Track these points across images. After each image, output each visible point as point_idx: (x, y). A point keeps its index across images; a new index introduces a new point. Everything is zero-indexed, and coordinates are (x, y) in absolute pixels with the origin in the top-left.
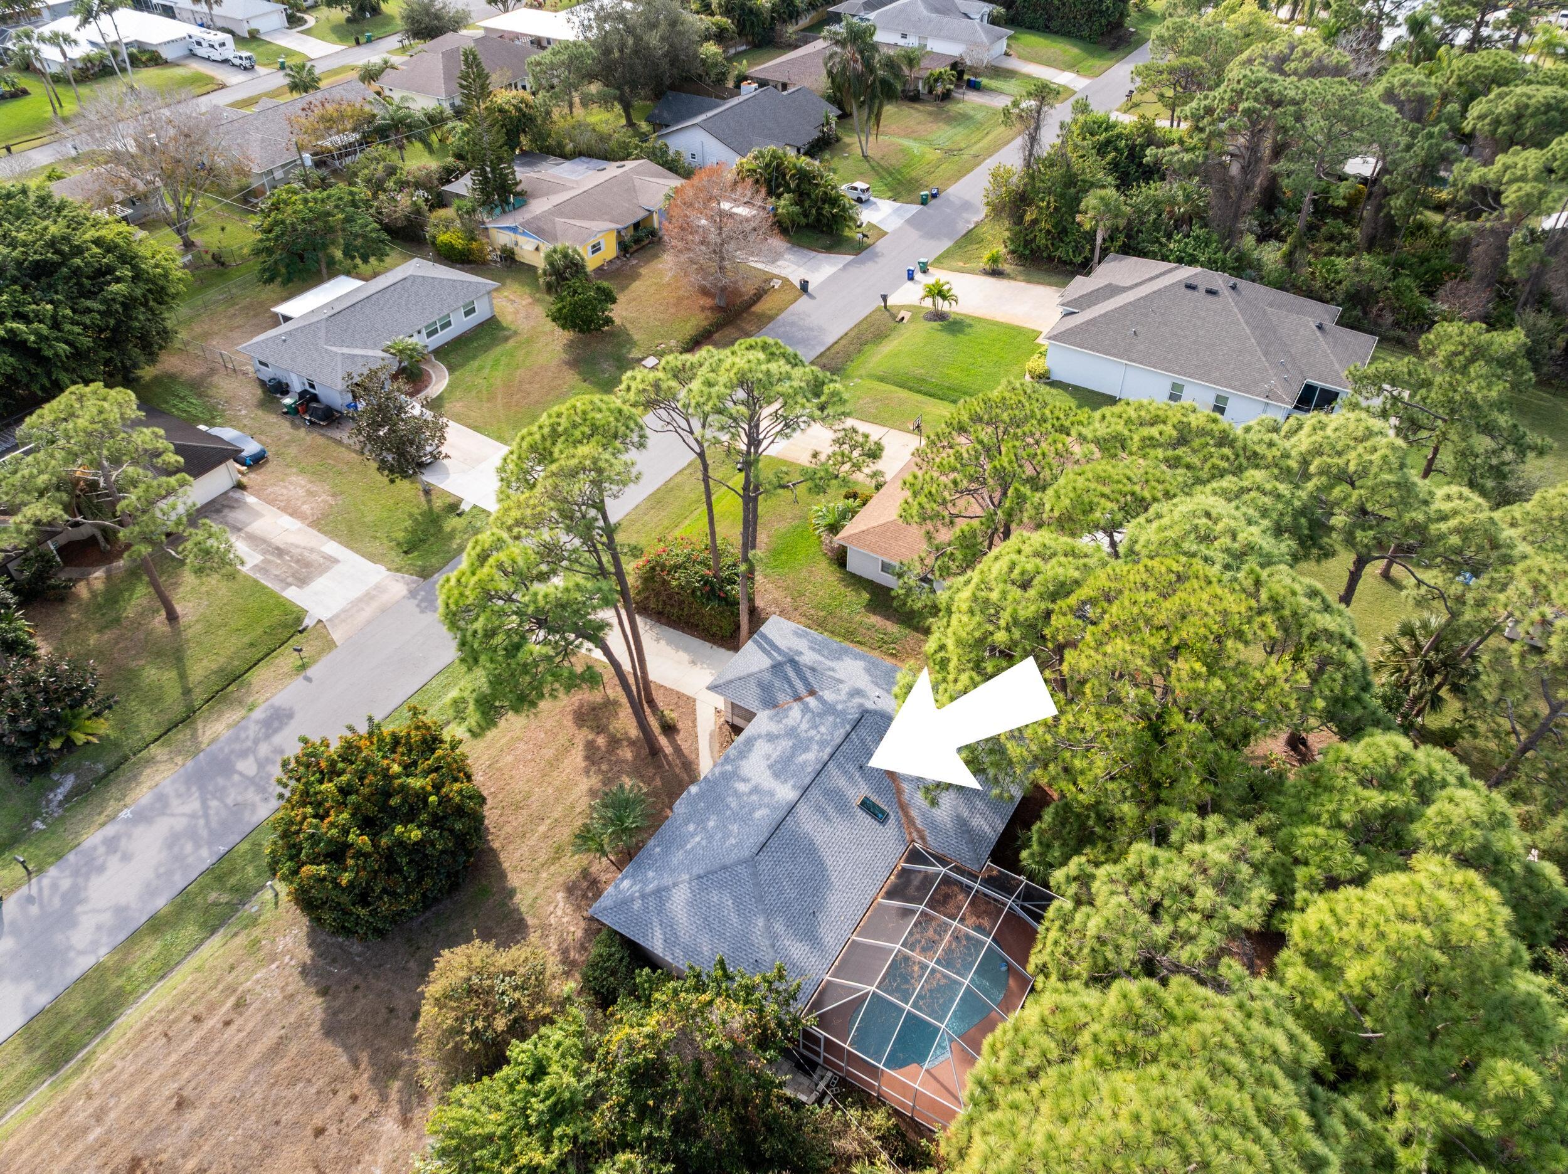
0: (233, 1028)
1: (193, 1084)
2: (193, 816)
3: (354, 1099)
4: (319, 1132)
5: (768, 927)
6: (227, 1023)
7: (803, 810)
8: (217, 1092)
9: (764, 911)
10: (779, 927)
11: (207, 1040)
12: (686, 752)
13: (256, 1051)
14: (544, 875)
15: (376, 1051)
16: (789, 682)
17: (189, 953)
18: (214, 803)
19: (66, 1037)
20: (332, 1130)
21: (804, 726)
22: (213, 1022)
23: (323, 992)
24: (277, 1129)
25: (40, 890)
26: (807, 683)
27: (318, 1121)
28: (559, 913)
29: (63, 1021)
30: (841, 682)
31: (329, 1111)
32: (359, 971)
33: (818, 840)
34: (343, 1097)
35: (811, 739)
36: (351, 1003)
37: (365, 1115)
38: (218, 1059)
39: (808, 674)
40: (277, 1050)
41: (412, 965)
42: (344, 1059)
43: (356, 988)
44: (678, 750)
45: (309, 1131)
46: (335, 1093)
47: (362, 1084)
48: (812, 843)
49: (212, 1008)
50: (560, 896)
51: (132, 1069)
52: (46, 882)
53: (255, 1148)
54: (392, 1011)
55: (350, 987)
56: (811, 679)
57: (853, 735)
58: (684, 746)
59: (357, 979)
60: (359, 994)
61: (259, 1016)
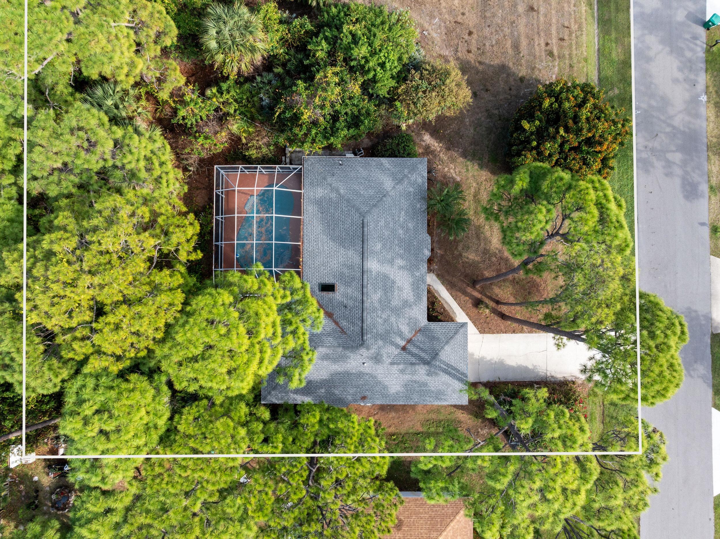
0: (543, 45)
1: (535, 17)
2: (671, 117)
3: (469, 51)
4: (470, 33)
5: (337, 191)
6: (547, 44)
7: (357, 260)
8: (523, 21)
9: (343, 197)
10: (333, 195)
11: (548, 34)
12: (460, 294)
13: (524, 43)
14: (474, 185)
15: (478, 72)
16: (421, 349)
17: (599, 65)
18: (668, 130)
19: (609, 7)
20: (466, 37)
21: (393, 319)
22: (554, 41)
23: (522, 79)
24: (487, 24)
25: (696, 45)
26: (410, 353)
27: (475, 36)
28: (452, 171)
29: (617, 10)
30: (392, 364)
31: (474, 41)
32: (516, 96)
33: (342, 251)
34: (474, 49)
35: (383, 310)
36: (506, 82)
37: (459, 49)
38: (536, 30)
39: (414, 360)
40: (516, 47)
41: (496, 112)
42: (487, 61)
43: (510, 89)
44: (465, 293)
45: (474, 31)
46: (478, 49)
47: (471, 57)
48: (344, 247)
49: (561, 47)
50: (458, 179)
51: (566, 9)
52: (699, 49)
53: (488, 14)
54: (487, 90)
55: (513, 88)
56: (410, 357)
57: (360, 323)
58: (463, 298)
59: (514, 92)
60: (507, 88)
61: (537, 54)
